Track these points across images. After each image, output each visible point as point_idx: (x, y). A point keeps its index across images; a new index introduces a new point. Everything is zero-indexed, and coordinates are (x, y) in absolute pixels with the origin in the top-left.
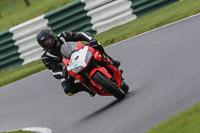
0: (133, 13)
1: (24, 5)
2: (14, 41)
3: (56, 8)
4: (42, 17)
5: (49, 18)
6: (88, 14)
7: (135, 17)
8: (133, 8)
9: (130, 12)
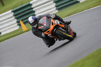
0: (56, 9)
5: (14, 12)
6: (34, 10)
7: (57, 11)
8: (57, 6)
9: (55, 9)
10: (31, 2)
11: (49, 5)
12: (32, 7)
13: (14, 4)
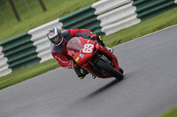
1: (42, 10)
2: (32, 42)
3: (69, 13)
4: (57, 20)
5: (63, 21)
6: (98, 18)
7: (139, 21)
8: (138, 12)
9: (135, 16)
10: (93, 5)
11: (125, 10)
12: (96, 13)
13: (64, 7)
